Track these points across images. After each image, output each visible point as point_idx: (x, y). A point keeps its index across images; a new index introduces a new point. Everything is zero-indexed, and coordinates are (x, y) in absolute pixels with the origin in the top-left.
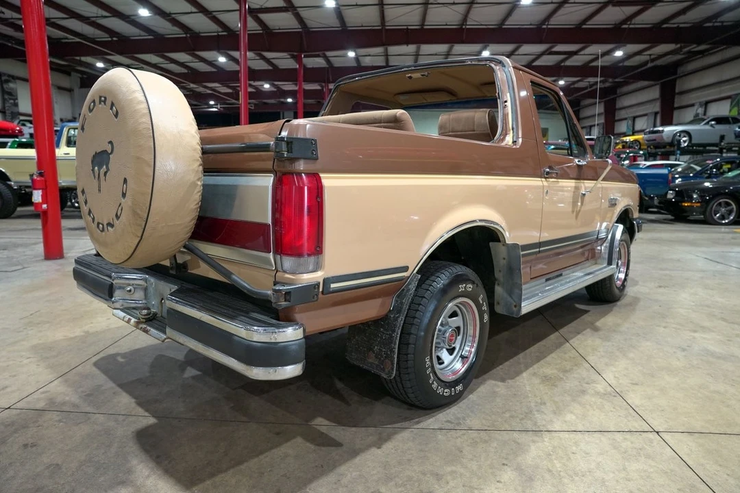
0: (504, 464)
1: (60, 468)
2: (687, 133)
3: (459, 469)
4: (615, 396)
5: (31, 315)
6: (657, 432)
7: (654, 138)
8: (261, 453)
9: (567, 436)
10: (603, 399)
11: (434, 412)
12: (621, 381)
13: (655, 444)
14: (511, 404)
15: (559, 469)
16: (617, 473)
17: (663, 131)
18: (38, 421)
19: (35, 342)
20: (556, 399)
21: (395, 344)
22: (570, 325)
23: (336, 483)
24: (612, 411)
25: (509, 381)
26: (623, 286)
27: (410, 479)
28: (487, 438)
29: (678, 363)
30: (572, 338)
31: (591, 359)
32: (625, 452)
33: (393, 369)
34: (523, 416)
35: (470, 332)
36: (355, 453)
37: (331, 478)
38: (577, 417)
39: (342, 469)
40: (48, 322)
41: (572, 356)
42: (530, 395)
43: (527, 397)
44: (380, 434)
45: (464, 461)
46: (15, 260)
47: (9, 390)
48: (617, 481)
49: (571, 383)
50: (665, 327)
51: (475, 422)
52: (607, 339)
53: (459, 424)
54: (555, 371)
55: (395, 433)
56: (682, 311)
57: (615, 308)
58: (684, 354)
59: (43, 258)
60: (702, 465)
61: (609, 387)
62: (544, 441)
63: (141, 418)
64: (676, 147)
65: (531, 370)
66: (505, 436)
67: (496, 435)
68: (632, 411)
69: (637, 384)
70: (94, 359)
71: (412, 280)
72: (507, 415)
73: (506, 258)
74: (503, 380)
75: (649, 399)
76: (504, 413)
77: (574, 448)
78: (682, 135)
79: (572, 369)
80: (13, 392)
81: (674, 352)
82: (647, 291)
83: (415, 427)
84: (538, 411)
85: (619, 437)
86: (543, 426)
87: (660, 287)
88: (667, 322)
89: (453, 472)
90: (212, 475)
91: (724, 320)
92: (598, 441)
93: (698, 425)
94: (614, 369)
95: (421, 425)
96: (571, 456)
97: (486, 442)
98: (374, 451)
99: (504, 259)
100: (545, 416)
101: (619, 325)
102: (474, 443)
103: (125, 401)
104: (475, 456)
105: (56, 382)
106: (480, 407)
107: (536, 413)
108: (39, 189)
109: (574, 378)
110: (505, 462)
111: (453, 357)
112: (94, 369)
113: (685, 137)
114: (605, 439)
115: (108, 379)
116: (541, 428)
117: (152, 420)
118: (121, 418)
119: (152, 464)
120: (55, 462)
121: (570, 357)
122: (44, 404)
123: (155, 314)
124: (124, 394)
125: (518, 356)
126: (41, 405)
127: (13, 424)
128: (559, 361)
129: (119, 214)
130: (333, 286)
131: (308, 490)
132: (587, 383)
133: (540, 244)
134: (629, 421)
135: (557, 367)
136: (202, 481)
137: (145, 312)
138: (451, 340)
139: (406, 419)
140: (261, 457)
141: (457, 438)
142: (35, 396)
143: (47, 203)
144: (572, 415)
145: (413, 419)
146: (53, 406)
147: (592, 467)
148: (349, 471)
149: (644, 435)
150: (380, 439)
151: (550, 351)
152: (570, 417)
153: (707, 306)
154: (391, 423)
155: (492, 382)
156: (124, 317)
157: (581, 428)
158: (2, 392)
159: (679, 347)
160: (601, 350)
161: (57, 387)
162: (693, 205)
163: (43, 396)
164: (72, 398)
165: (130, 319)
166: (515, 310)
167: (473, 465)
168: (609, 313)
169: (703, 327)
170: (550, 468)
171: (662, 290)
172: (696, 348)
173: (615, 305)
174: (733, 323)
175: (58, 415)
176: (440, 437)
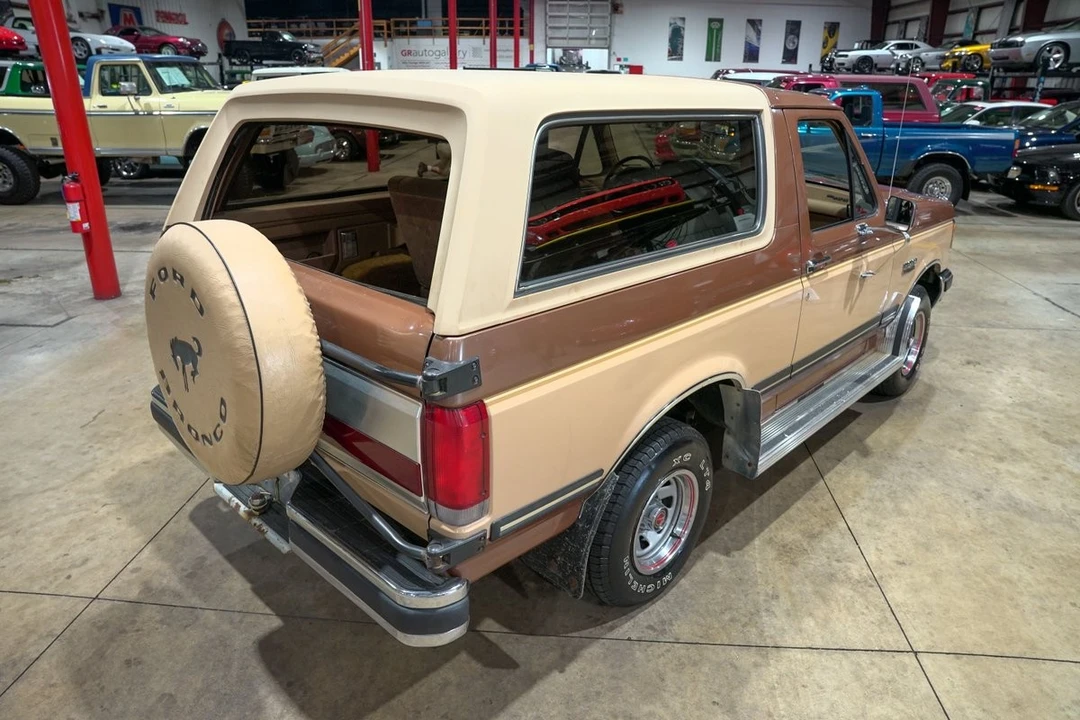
0: (714, 702)
1: (175, 702)
2: (1064, 46)
3: (660, 710)
4: (871, 586)
5: (95, 418)
6: (916, 653)
7: (1006, 55)
8: (416, 680)
9: (799, 656)
10: (854, 590)
11: (632, 611)
12: (883, 557)
13: (909, 672)
14: (733, 596)
15: (782, 712)
17: (1022, 43)
18: (136, 622)
19: (108, 474)
20: (794, 590)
21: (584, 562)
22: (828, 444)
24: (863, 614)
25: (736, 553)
26: (914, 370)
28: (697, 658)
29: (966, 523)
30: (829, 471)
31: (850, 512)
32: (868, 687)
33: (580, 590)
34: (747, 620)
35: (685, 508)
36: (531, 681)
38: (817, 623)
39: (515, 707)
40: (119, 434)
41: (825, 506)
42: (759, 581)
43: (756, 583)
44: (563, 647)
45: (666, 695)
46: (54, 299)
47: (90, 565)
49: (816, 561)
50: (961, 450)
51: (683, 629)
52: (876, 473)
53: (663, 632)
54: (798, 536)
55: (583, 647)
56: (990, 415)
57: (898, 410)
58: (977, 504)
59: (91, 295)
60: (962, 709)
61: (866, 568)
62: (769, 665)
63: (262, 618)
64: (1040, 71)
65: (766, 534)
66: (722, 654)
67: (709, 652)
68: (889, 614)
69: (904, 563)
70: (189, 508)
71: (608, 482)
72: (727, 617)
73: (741, 403)
74: (727, 552)
75: (916, 591)
76: (722, 612)
77: (806, 677)
78: (1055, 49)
79: (820, 532)
80: (96, 568)
81: (966, 502)
82: (950, 371)
83: (609, 636)
84: (767, 610)
85: (864, 658)
86: (771, 637)
87: (969, 363)
88: (965, 440)
89: (651, 714)
91: (1046, 434)
92: (837, 667)
93: (971, 640)
94: (878, 534)
95: (616, 634)
96: (801, 690)
97: (695, 664)
98: (556, 677)
99: (738, 405)
100: (775, 621)
101: (896, 444)
102: (681, 666)
103: (237, 586)
104: (680, 688)
105: (146, 552)
106: (693, 602)
107: (764, 614)
108: (76, 202)
109: (823, 549)
110: (716, 699)
111: (661, 535)
112: (191, 525)
113: (1058, 52)
114: (845, 663)
115: (211, 547)
116: (769, 642)
117: (276, 622)
118: (237, 617)
119: (283, 697)
120: (167, 691)
121: (822, 508)
122: (137, 592)
123: (270, 502)
124: (236, 574)
125: (751, 506)
126: (134, 593)
127: (105, 626)
128: (806, 517)
129: (218, 435)
130: (502, 528)
132: (838, 561)
133: (792, 368)
134: (882, 632)
135: (802, 527)
137: (257, 502)
138: (659, 522)
139: (597, 622)
140: (416, 686)
141: (659, 656)
142: (125, 577)
143: (88, 221)
144: (810, 619)
145: (605, 622)
146: (151, 594)
147: (824, 710)
148: (523, 710)
149: (898, 657)
150: (563, 656)
151: (796, 496)
152: (809, 623)
153: (1029, 406)
154: (577, 629)
155: (712, 555)
156: (230, 500)
157: (819, 643)
158: (83, 569)
159: (974, 492)
160: (866, 494)
161: (149, 560)
162: (1046, 188)
163: (134, 575)
164: (171, 580)
165: (238, 506)
166: (749, 469)
167: (676, 704)
168: (887, 419)
169: (1014, 451)
170: (772, 710)
171: (970, 370)
172: (996, 493)
173: (897, 402)
174: (1057, 442)
175: (158, 612)
176: (638, 654)
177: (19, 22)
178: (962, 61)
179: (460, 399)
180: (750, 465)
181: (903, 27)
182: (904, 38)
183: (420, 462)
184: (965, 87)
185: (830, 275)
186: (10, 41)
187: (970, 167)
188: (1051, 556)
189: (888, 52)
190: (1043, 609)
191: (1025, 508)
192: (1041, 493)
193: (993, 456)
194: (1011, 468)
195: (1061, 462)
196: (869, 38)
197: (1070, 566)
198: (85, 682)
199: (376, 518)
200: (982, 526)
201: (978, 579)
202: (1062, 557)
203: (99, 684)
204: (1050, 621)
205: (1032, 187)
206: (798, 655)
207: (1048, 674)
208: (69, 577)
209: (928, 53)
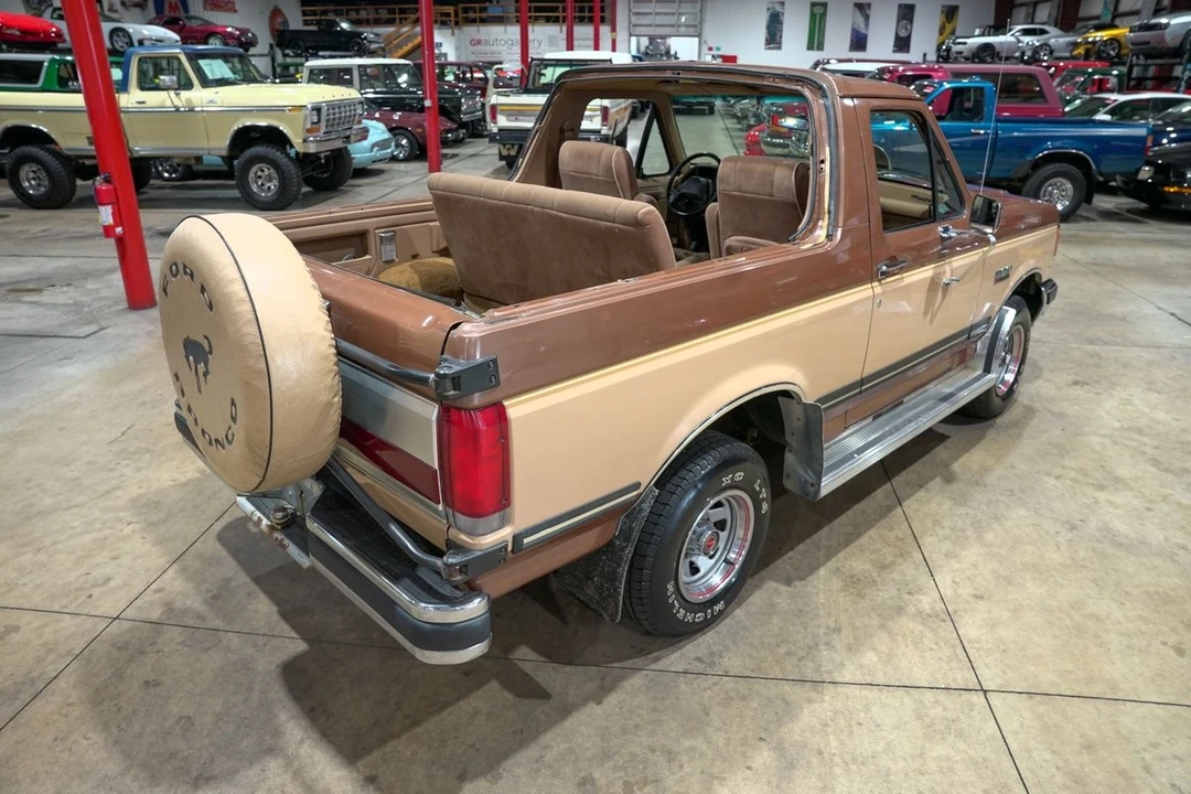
0: (761, 739)
1: (193, 724)
3: (701, 745)
4: (944, 621)
5: (123, 434)
6: (985, 692)
7: (1147, 39)
8: (445, 706)
9: (857, 692)
10: (924, 625)
11: (680, 641)
12: (960, 591)
13: (975, 712)
14: (791, 628)
15: (834, 751)
16: (910, 761)
17: (1167, 25)
18: (156, 643)
19: (135, 491)
20: (858, 624)
21: (621, 582)
22: (910, 469)
23: (537, 761)
24: (931, 649)
25: (798, 583)
26: (1011, 390)
27: (634, 756)
28: (747, 692)
29: (1055, 556)
30: (908, 497)
31: (927, 542)
32: (930, 726)
33: (617, 613)
34: (804, 653)
35: (740, 532)
36: (566, 711)
37: (532, 752)
38: (880, 659)
39: (547, 738)
40: (147, 451)
41: (901, 535)
42: (821, 613)
43: (817, 615)
44: (603, 678)
45: (709, 730)
46: (86, 309)
47: (112, 584)
48: (907, 774)
49: (885, 594)
50: (1057, 478)
51: (734, 662)
52: (960, 500)
53: (712, 664)
54: (868, 566)
55: (623, 678)
56: (1094, 440)
57: (992, 433)
58: (1070, 536)
59: (125, 305)
60: (1029, 751)
61: (940, 601)
62: (823, 700)
63: (287, 641)
64: (1186, 57)
65: (833, 563)
66: (773, 689)
67: (760, 686)
68: (960, 651)
69: (981, 597)
70: (218, 527)
71: (646, 496)
72: (782, 650)
73: (802, 418)
74: (788, 582)
75: (992, 626)
76: (778, 646)
77: (862, 715)
79: (893, 563)
80: (118, 588)
81: (1057, 532)
82: (1054, 392)
83: (653, 667)
84: (827, 644)
85: (929, 696)
86: (829, 672)
87: (1076, 383)
88: (1063, 467)
89: (692, 749)
90: (382, 742)
91: (1155, 462)
92: (898, 705)
93: (1047, 679)
94: (956, 566)
95: (660, 665)
96: (855, 728)
97: (744, 698)
98: (593, 709)
99: (799, 420)
100: (834, 655)
101: (987, 470)
102: (728, 701)
103: (263, 609)
104: (725, 723)
105: (171, 572)
106: (747, 634)
107: (823, 647)
108: (108, 204)
109: (893, 580)
110: (763, 736)
111: (713, 561)
112: (218, 546)
114: (907, 700)
115: (239, 568)
116: (827, 678)
117: (301, 646)
118: (261, 641)
119: (305, 723)
120: (185, 714)
121: (897, 537)
122: (159, 612)
123: (294, 515)
124: (262, 596)
125: (819, 533)
126: (156, 614)
127: (125, 646)
128: (878, 546)
129: (230, 438)
130: (526, 541)
131: (501, 771)
132: (909, 593)
133: (862, 382)
134: (950, 669)
135: (874, 557)
136: (368, 751)
137: (280, 515)
138: (709, 546)
139: (642, 652)
140: (444, 714)
141: (705, 689)
142: (148, 597)
143: (122, 225)
144: (873, 654)
145: (650, 653)
146: (172, 615)
147: (879, 749)
148: (556, 741)
149: (966, 695)
150: (602, 687)
151: (870, 523)
152: (870, 658)
153: (1140, 431)
154: (619, 660)
155: (771, 584)
156: (252, 513)
157: (880, 679)
158: (104, 588)
159: (1067, 522)
160: (947, 523)
161: (174, 582)
162: (1184, 190)
163: (157, 596)
164: (195, 602)
165: (260, 520)
166: (812, 489)
167: (720, 739)
168: (977, 443)
169: (1117, 479)
170: (822, 747)
171: (1077, 391)
172: (1093, 525)
173: (991, 425)
174: (1167, 470)
175: (180, 633)
176: (683, 686)
177: (58, 12)
178: (1097, 46)
179: (477, 399)
180: (812, 485)
181: (1031, 11)
182: (1032, 23)
183: (436, 467)
184: (1096, 77)
185: (906, 281)
186: (47, 33)
187: (1094, 167)
188: (1146, 592)
189: (1013, 39)
190: (1129, 647)
191: (1123, 540)
192: (1142, 525)
193: (1093, 485)
194: (1112, 498)
195: (1169, 491)
196: (992, 23)
197: (1165, 603)
198: (102, 702)
199: (393, 528)
200: (1073, 559)
201: (1063, 616)
202: (1158, 593)
203: (116, 705)
204: (1137, 660)
205: (1166, 189)
206: (856, 690)
207: (1128, 717)
208: (90, 596)
209: (1057, 39)
